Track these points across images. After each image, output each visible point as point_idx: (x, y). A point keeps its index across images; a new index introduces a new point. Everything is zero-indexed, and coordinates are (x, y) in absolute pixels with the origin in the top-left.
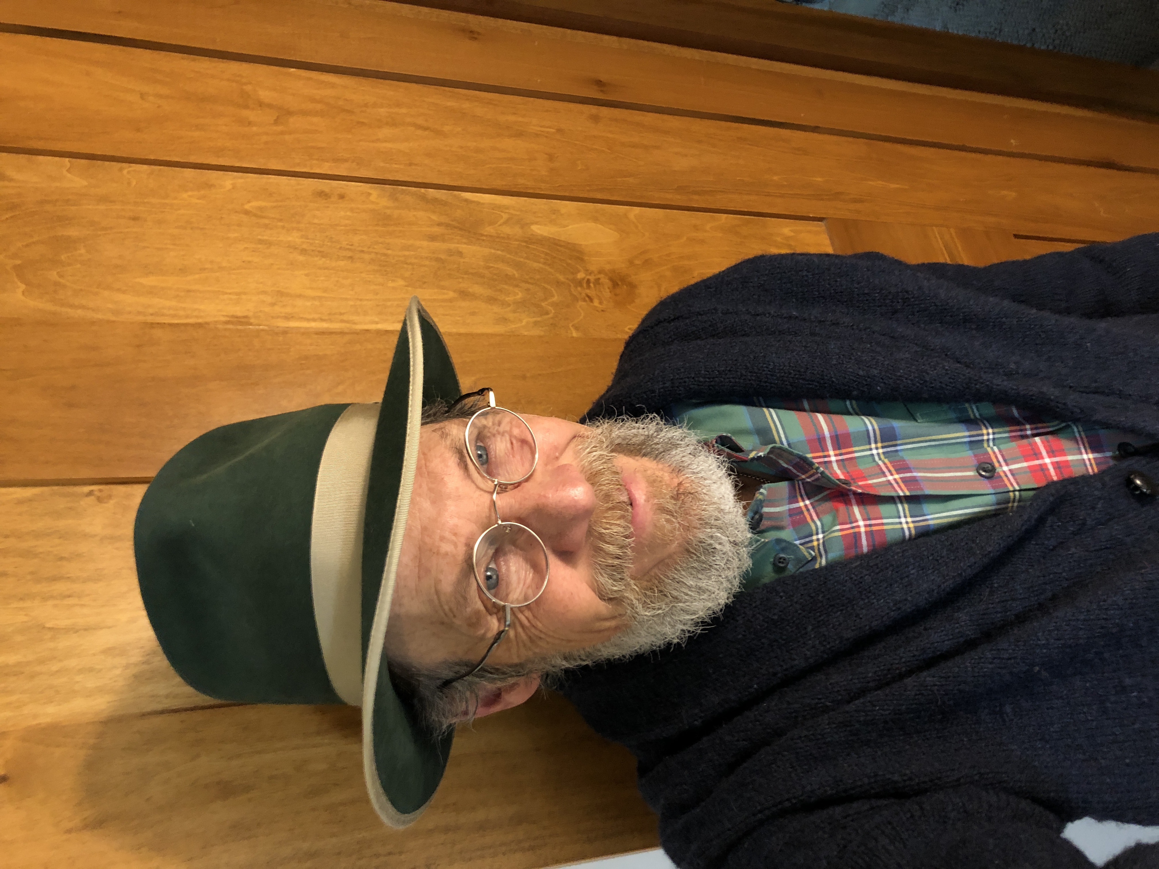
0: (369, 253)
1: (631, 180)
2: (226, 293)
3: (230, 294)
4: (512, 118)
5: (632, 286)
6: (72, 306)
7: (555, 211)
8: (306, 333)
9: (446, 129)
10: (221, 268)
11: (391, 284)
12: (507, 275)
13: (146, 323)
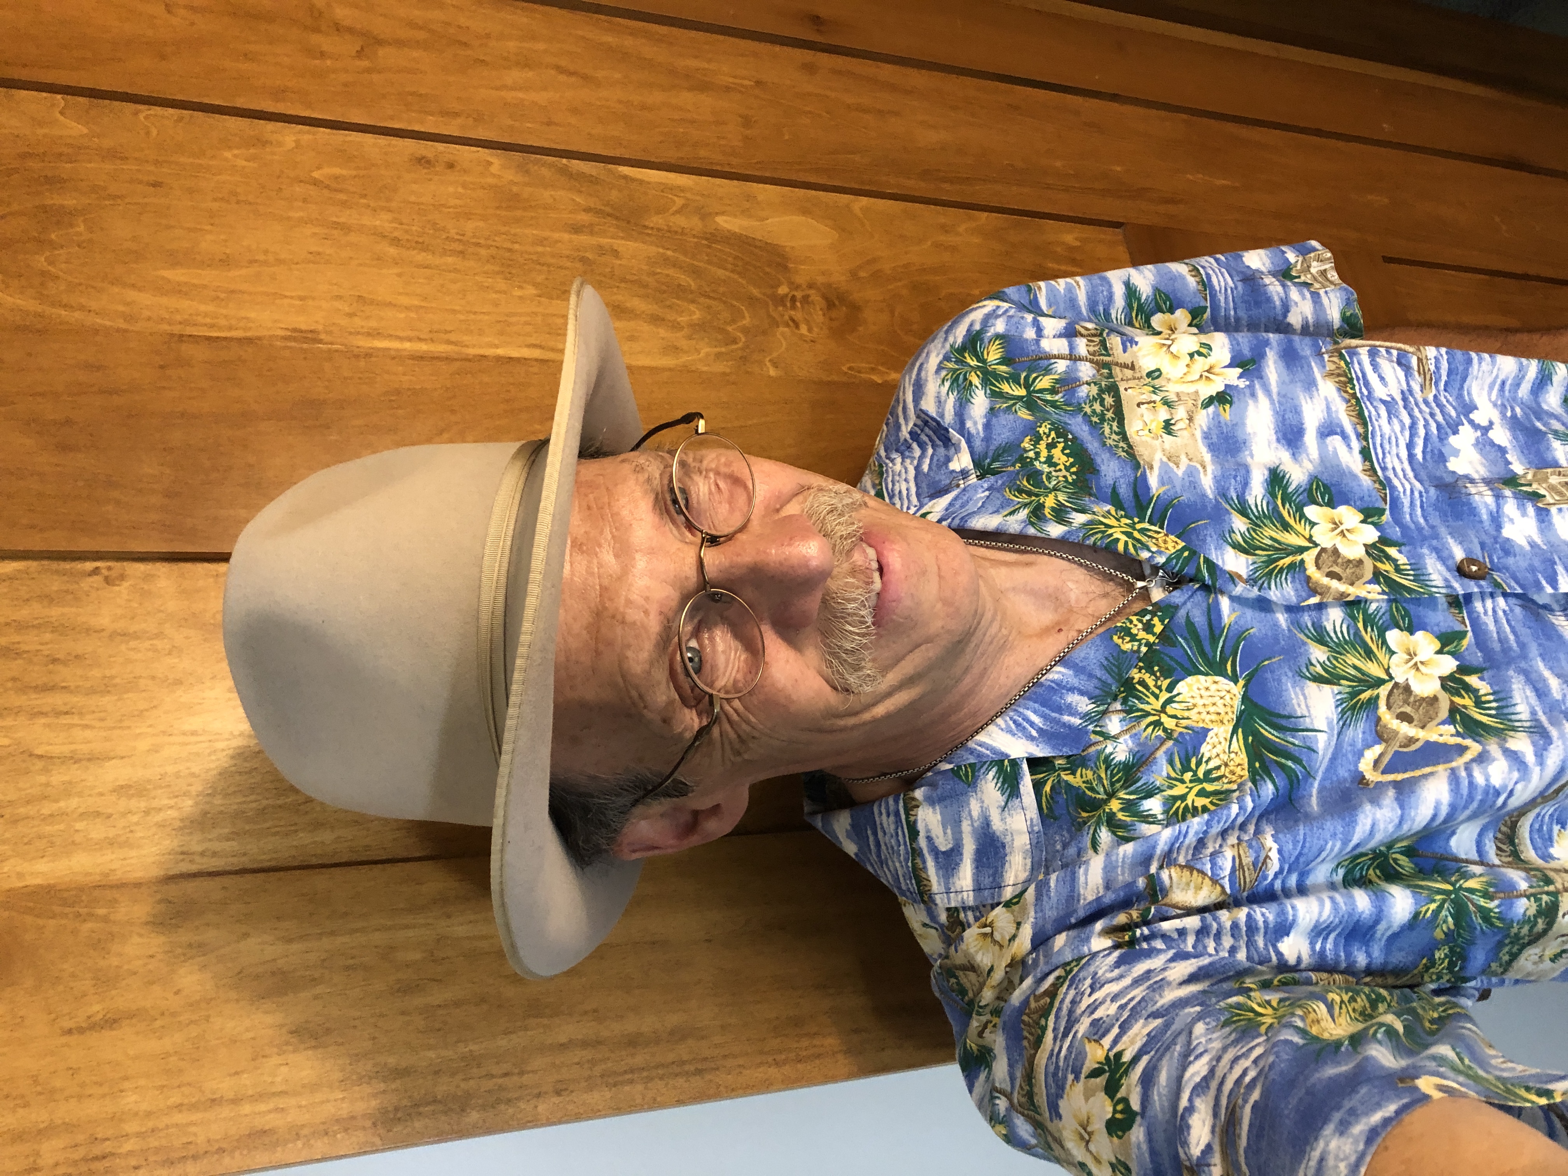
0: (489, 247)
1: (857, 158)
2: (286, 297)
3: (292, 297)
4: (693, 63)
5: (855, 308)
6: (65, 306)
7: (750, 198)
8: (397, 357)
9: (600, 74)
10: (280, 262)
11: (517, 293)
12: (679, 285)
13: (172, 335)
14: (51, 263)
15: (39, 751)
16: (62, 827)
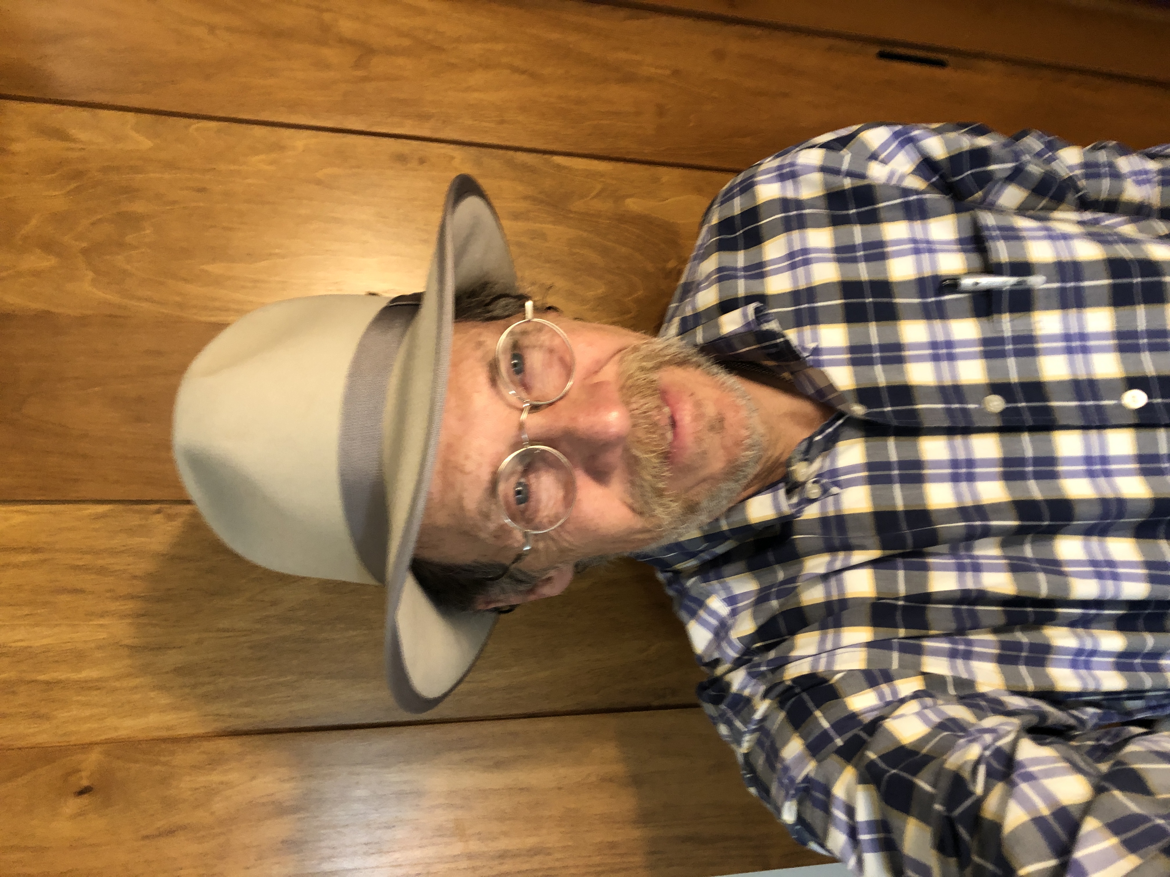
6: (139, 299)
7: (656, 180)
9: (546, 71)
12: (590, 263)
14: (128, 262)
16: (142, 695)
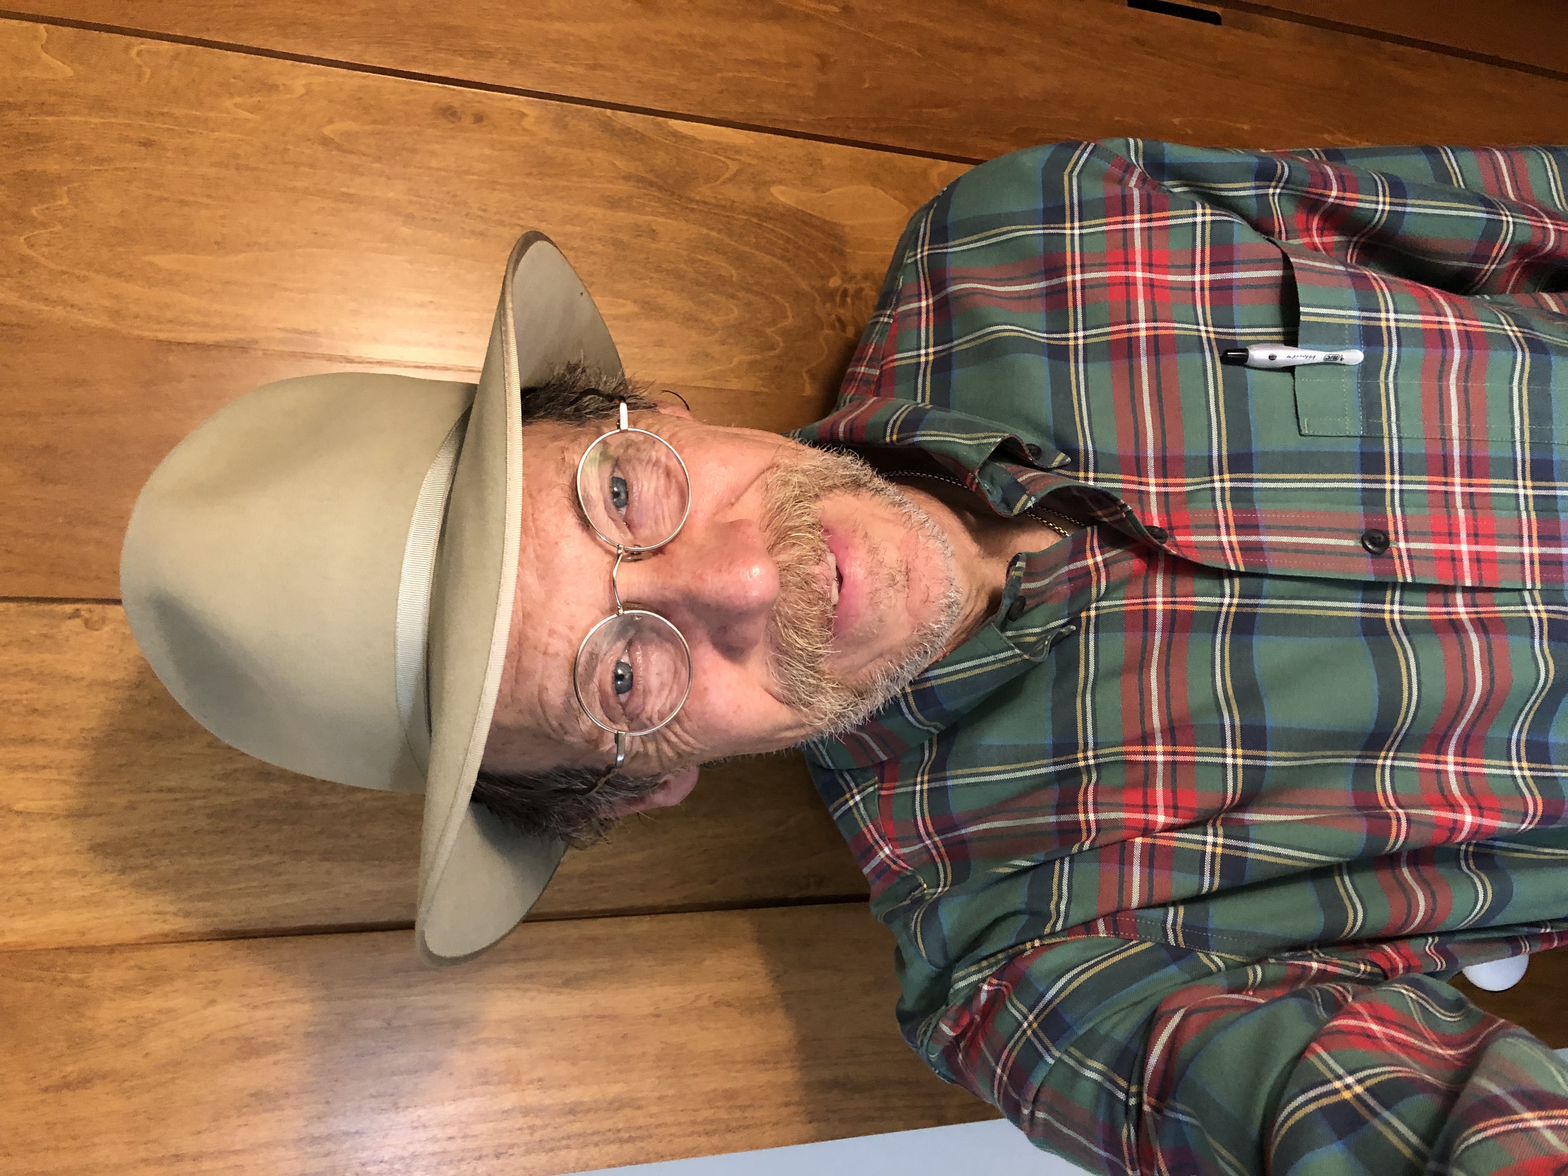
1: (944, 112)
6: (47, 300)
7: (814, 161)
10: (281, 245)
12: (720, 276)
13: (159, 342)
14: (32, 247)
15: (18, 807)
16: (40, 885)
